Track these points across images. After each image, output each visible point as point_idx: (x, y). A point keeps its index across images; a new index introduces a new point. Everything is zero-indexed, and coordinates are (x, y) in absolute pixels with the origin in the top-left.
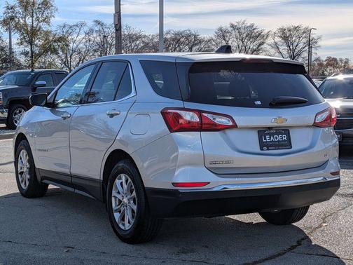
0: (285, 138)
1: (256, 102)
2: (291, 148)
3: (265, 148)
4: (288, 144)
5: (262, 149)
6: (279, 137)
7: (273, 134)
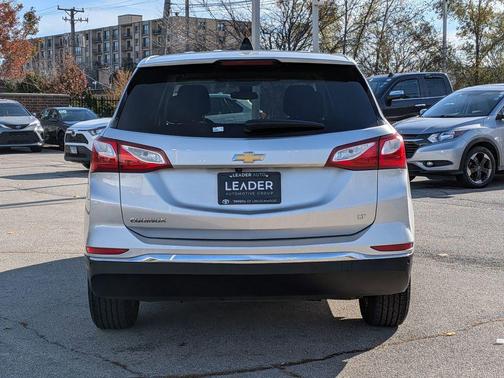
0: (269, 185)
1: (215, 129)
2: (279, 201)
3: (226, 201)
4: (275, 196)
5: (220, 203)
6: (259, 185)
7: (246, 180)
